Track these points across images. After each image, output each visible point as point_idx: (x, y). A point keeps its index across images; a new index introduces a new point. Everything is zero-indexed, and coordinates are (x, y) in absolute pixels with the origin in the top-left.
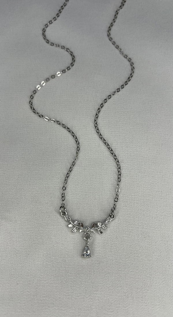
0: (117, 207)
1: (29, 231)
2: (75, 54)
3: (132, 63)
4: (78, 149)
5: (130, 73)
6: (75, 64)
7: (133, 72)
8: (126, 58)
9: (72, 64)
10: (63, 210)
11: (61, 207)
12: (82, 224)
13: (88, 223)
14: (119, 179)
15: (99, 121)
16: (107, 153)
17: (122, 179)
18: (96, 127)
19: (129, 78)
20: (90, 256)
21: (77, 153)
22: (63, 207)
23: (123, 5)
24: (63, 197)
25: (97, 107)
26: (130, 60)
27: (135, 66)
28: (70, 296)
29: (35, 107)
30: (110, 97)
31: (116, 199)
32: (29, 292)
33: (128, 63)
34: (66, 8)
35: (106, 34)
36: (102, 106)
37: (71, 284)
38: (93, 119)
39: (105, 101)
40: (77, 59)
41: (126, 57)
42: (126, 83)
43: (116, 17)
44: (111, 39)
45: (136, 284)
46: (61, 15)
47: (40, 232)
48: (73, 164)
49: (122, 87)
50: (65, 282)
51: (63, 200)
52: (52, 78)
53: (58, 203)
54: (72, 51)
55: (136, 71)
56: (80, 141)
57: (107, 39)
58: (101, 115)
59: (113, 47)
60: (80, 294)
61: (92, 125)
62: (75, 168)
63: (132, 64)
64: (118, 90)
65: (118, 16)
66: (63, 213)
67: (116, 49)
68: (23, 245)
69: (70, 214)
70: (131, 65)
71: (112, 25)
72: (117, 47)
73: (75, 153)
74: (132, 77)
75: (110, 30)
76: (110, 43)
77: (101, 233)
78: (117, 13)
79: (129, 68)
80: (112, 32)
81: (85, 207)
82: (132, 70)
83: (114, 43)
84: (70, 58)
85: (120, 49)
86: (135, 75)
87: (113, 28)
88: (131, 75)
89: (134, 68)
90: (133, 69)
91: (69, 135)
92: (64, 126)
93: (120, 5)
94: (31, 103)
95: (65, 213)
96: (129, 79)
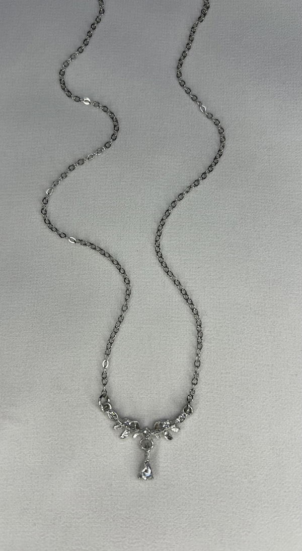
0: (196, 393)
1: (50, 437)
2: (119, 116)
3: (222, 128)
4: (128, 293)
5: (217, 148)
6: (120, 135)
7: (223, 147)
8: (211, 118)
9: (114, 137)
10: (105, 401)
11: (101, 397)
12: (137, 424)
13: (147, 422)
14: (199, 345)
15: (164, 241)
16: (178, 298)
17: (204, 344)
18: (157, 252)
19: (215, 158)
20: (152, 477)
21: (126, 300)
22: (104, 396)
23: (205, 15)
24: (104, 377)
25: (160, 216)
26: (217, 123)
27: (226, 133)
28: (121, 543)
29: (51, 220)
30: (181, 196)
31: (195, 380)
32: (54, 537)
33: (214, 129)
34: (99, 27)
35: (173, 73)
36: (167, 213)
37: (121, 523)
38: (153, 238)
39: (173, 204)
40: (121, 125)
41: (210, 116)
42: (210, 168)
43: (191, 39)
44: (182, 84)
45: (230, 521)
46: (92, 41)
47: (69, 438)
48: (120, 320)
49: (204, 176)
50: (111, 520)
51: (105, 385)
52: (79, 164)
53: (96, 389)
54: (113, 111)
55: (228, 143)
56: (132, 277)
57: (176, 82)
58: (165, 230)
59: (187, 98)
60: (137, 539)
61: (151, 248)
62: (124, 327)
63: (221, 131)
64: (196, 183)
65: (196, 37)
66: (104, 406)
67: (193, 102)
68: (41, 461)
69: (117, 407)
70: (219, 133)
71: (184, 55)
72: (195, 99)
73: (123, 300)
74: (220, 156)
75: (181, 65)
76: (182, 91)
77: (170, 438)
78: (193, 30)
79: (217, 137)
80: (185, 69)
81: (142, 394)
82: (221, 142)
83: (188, 91)
84: (110, 123)
85: (199, 102)
86: (226, 152)
87: (186, 61)
88: (220, 154)
89: (224, 137)
90: (222, 140)
91: (113, 268)
92: (103, 252)
93: (199, 14)
94: (44, 212)
95: (108, 405)
96: (216, 161)
